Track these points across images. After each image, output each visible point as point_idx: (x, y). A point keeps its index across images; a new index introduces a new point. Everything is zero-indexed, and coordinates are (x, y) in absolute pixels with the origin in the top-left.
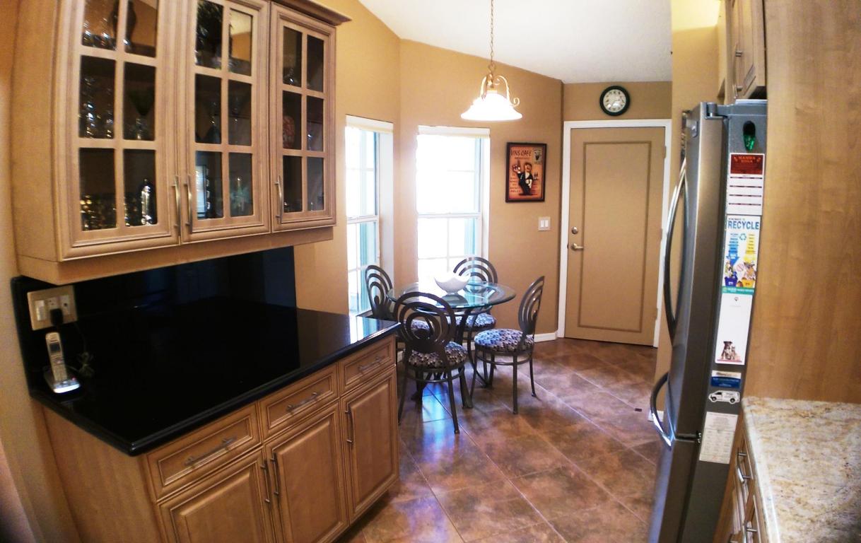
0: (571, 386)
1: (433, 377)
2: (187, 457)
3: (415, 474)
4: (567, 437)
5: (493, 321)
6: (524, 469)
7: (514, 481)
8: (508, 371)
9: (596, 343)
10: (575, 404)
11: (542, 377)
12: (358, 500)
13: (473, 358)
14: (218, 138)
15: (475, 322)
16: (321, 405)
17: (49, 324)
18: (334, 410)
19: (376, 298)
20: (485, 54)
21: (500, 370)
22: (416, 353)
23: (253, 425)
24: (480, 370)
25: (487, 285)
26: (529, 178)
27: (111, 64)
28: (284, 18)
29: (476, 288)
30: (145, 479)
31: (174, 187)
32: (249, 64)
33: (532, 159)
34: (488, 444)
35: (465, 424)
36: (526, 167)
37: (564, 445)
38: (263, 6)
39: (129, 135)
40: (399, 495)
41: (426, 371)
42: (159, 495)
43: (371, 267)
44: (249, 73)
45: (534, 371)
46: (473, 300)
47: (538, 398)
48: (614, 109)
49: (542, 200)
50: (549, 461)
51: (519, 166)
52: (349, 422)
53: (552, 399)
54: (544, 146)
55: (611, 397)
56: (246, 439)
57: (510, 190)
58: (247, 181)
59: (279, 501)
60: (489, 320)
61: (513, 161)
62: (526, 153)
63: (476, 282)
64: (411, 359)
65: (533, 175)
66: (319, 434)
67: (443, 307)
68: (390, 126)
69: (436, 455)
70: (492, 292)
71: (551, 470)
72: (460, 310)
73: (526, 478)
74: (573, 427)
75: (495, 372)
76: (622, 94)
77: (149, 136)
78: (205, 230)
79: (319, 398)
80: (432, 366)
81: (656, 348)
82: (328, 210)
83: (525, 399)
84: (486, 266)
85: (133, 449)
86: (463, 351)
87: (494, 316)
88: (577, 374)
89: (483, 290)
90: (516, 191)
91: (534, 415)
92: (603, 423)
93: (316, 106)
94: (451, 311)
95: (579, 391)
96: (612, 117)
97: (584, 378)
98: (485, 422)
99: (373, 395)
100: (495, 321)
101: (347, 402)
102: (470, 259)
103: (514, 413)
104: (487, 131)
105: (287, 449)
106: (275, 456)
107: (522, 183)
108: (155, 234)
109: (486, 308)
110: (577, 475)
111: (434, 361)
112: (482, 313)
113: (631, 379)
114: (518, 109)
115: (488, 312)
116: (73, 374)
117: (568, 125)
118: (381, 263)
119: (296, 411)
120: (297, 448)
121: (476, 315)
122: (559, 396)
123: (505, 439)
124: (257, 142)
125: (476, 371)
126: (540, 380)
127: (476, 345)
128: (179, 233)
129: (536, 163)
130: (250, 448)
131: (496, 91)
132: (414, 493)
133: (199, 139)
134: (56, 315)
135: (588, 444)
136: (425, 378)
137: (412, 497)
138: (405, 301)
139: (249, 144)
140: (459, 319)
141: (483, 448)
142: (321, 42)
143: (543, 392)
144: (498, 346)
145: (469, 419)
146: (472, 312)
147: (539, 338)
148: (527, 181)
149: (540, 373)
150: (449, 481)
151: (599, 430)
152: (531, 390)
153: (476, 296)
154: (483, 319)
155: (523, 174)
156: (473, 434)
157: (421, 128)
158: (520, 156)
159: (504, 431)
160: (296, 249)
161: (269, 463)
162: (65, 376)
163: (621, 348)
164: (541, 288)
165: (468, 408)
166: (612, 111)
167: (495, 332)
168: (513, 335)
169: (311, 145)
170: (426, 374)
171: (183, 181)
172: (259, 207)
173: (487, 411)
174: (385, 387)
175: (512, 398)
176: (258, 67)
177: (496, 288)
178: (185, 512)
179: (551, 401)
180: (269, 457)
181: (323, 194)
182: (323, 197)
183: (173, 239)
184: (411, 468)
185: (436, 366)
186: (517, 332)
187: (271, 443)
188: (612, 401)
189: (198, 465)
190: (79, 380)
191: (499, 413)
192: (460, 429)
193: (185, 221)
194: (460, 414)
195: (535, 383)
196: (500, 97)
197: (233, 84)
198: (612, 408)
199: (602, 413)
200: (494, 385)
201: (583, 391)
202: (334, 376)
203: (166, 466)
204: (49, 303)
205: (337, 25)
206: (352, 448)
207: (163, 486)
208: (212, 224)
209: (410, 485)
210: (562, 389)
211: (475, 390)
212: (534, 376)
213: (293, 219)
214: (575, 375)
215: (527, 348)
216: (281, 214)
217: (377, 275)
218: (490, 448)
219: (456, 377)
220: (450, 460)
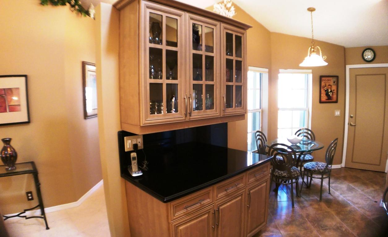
0: (346, 190)
1: (283, 182)
2: (185, 205)
3: (273, 224)
4: (343, 213)
5: (312, 158)
6: (323, 226)
7: (317, 231)
8: (318, 182)
9: (359, 171)
10: (348, 198)
11: (333, 185)
12: (249, 232)
13: (303, 174)
14: (201, 79)
15: (304, 158)
16: (239, 189)
17: (132, 149)
18: (243, 192)
19: (260, 145)
20: (310, 36)
21: (315, 181)
22: (277, 170)
23: (211, 195)
24: (305, 180)
25: (310, 141)
26: (330, 92)
27: (161, 50)
28: (225, 28)
29: (305, 142)
30: (168, 213)
31: (185, 98)
32: (212, 48)
33: (332, 83)
34: (307, 214)
35: (297, 204)
36: (329, 87)
37: (341, 216)
38: (217, 24)
39: (168, 78)
40: (266, 232)
41: (281, 179)
42: (172, 220)
43: (258, 132)
44: (213, 52)
45: (330, 182)
46: (304, 148)
47: (331, 195)
48: (369, 59)
49: (336, 102)
50: (334, 223)
51: (326, 86)
52: (249, 197)
53: (337, 195)
54: (337, 77)
55: (364, 196)
56: (208, 200)
57: (322, 97)
58: (212, 96)
59: (218, 228)
60: (310, 157)
61: (323, 84)
62: (329, 80)
63: (305, 140)
64: (275, 173)
65: (332, 90)
66: (237, 201)
67: (291, 150)
68: (267, 70)
69: (283, 216)
70: (313, 145)
71: (334, 227)
72: (297, 152)
73: (323, 230)
74: (346, 208)
75: (312, 182)
76: (372, 52)
77: (175, 78)
78: (196, 115)
79: (238, 186)
80: (284, 177)
81: (386, 173)
82: (243, 107)
83: (325, 195)
84: (310, 132)
85: (165, 200)
86: (299, 171)
87: (313, 156)
88: (350, 184)
89: (308, 144)
90: (324, 98)
91: (329, 202)
92: (360, 207)
93: (239, 63)
94: (294, 152)
95: (350, 192)
96: (368, 63)
97: (353, 186)
98: (306, 204)
99: (260, 187)
100: (313, 158)
101: (249, 189)
102: (303, 129)
103: (320, 201)
104: (311, 71)
105: (223, 206)
106: (219, 208)
107: (327, 94)
108: (176, 116)
109: (309, 152)
110: (346, 230)
111: (286, 174)
112: (308, 154)
113: (374, 188)
114: (326, 61)
115: (310, 154)
116: (140, 169)
117: (348, 67)
118: (262, 130)
119: (228, 191)
120: (228, 206)
121: (305, 155)
122: (341, 194)
123: (314, 212)
124: (216, 79)
125: (303, 181)
126: (333, 186)
127: (305, 169)
128: (186, 116)
129: (333, 85)
130: (209, 204)
131: (315, 53)
132: (272, 232)
133: (194, 79)
134: (135, 146)
135: (352, 216)
136: (280, 182)
137: (271, 234)
138: (273, 148)
139: (213, 80)
140: (298, 156)
141: (305, 216)
142: (240, 37)
143: (334, 192)
144: (315, 170)
145: (299, 202)
146: (304, 153)
147: (334, 167)
148: (330, 93)
149: (333, 183)
150: (288, 228)
151: (358, 210)
152: (328, 191)
153: (305, 146)
154: (308, 157)
155: (328, 90)
156: (301, 209)
157: (281, 70)
158: (326, 82)
159: (315, 208)
160: (228, 123)
161: (216, 211)
162: (137, 170)
163: (370, 173)
164: (336, 144)
165: (299, 197)
166: (368, 60)
167: (314, 163)
168: (322, 165)
169: (237, 81)
170: (280, 180)
171: (188, 96)
172: (216, 106)
173: (307, 199)
174: (265, 184)
175: (319, 194)
176: (216, 49)
177: (315, 143)
178: (181, 228)
179: (337, 196)
180: (216, 209)
181: (241, 100)
182: (241, 102)
183: (184, 118)
184: (271, 221)
185: (286, 177)
186: (324, 163)
187: (217, 203)
188: (365, 197)
189: (189, 209)
190: (143, 172)
191: (313, 200)
192: (295, 206)
193: (188, 111)
194: (295, 199)
195: (330, 188)
196: (317, 56)
197: (207, 57)
198: (364, 201)
199: (360, 203)
200: (311, 188)
201: (352, 192)
202: (244, 178)
203: (176, 208)
204: (133, 142)
205: (247, 29)
206: (249, 209)
207: (174, 216)
208: (199, 113)
209: (271, 229)
210: (343, 191)
211: (303, 189)
212: (330, 185)
213: (230, 111)
214: (349, 185)
215: (328, 171)
216: (225, 109)
217: (261, 135)
218: (308, 216)
219: (294, 183)
220: (289, 219)
